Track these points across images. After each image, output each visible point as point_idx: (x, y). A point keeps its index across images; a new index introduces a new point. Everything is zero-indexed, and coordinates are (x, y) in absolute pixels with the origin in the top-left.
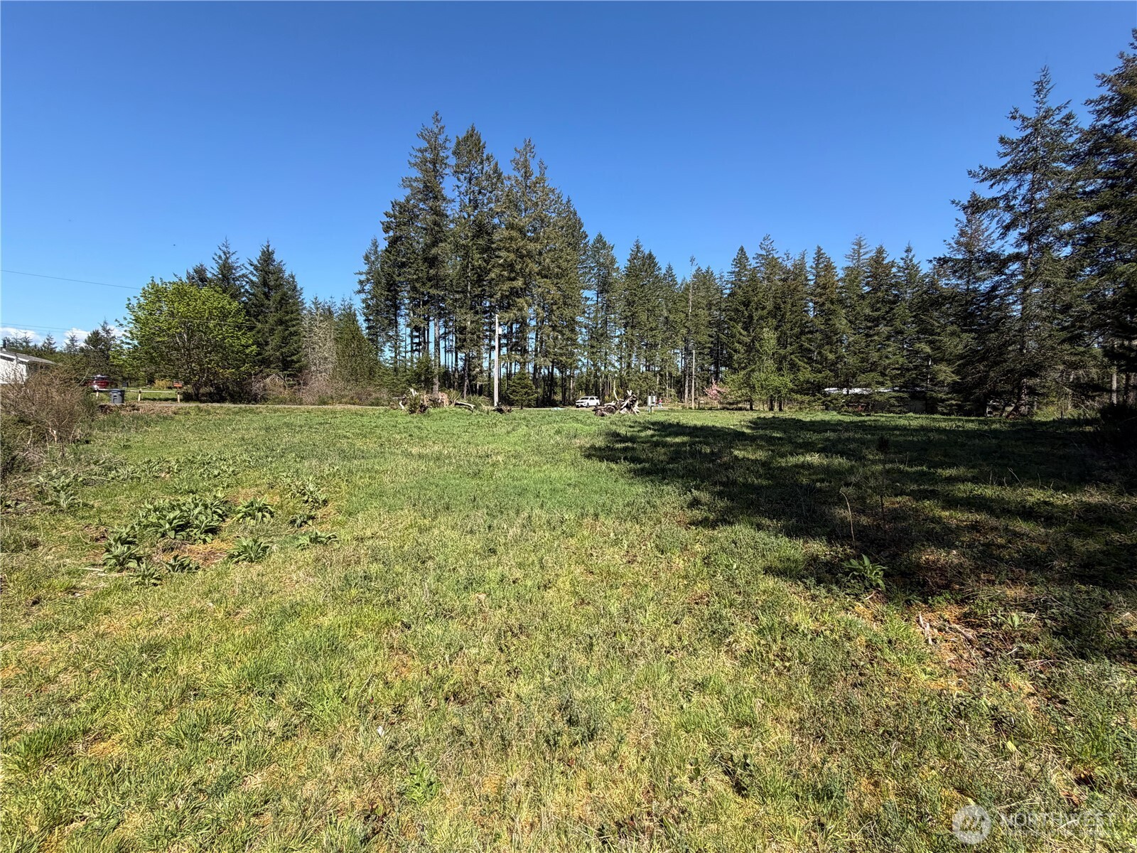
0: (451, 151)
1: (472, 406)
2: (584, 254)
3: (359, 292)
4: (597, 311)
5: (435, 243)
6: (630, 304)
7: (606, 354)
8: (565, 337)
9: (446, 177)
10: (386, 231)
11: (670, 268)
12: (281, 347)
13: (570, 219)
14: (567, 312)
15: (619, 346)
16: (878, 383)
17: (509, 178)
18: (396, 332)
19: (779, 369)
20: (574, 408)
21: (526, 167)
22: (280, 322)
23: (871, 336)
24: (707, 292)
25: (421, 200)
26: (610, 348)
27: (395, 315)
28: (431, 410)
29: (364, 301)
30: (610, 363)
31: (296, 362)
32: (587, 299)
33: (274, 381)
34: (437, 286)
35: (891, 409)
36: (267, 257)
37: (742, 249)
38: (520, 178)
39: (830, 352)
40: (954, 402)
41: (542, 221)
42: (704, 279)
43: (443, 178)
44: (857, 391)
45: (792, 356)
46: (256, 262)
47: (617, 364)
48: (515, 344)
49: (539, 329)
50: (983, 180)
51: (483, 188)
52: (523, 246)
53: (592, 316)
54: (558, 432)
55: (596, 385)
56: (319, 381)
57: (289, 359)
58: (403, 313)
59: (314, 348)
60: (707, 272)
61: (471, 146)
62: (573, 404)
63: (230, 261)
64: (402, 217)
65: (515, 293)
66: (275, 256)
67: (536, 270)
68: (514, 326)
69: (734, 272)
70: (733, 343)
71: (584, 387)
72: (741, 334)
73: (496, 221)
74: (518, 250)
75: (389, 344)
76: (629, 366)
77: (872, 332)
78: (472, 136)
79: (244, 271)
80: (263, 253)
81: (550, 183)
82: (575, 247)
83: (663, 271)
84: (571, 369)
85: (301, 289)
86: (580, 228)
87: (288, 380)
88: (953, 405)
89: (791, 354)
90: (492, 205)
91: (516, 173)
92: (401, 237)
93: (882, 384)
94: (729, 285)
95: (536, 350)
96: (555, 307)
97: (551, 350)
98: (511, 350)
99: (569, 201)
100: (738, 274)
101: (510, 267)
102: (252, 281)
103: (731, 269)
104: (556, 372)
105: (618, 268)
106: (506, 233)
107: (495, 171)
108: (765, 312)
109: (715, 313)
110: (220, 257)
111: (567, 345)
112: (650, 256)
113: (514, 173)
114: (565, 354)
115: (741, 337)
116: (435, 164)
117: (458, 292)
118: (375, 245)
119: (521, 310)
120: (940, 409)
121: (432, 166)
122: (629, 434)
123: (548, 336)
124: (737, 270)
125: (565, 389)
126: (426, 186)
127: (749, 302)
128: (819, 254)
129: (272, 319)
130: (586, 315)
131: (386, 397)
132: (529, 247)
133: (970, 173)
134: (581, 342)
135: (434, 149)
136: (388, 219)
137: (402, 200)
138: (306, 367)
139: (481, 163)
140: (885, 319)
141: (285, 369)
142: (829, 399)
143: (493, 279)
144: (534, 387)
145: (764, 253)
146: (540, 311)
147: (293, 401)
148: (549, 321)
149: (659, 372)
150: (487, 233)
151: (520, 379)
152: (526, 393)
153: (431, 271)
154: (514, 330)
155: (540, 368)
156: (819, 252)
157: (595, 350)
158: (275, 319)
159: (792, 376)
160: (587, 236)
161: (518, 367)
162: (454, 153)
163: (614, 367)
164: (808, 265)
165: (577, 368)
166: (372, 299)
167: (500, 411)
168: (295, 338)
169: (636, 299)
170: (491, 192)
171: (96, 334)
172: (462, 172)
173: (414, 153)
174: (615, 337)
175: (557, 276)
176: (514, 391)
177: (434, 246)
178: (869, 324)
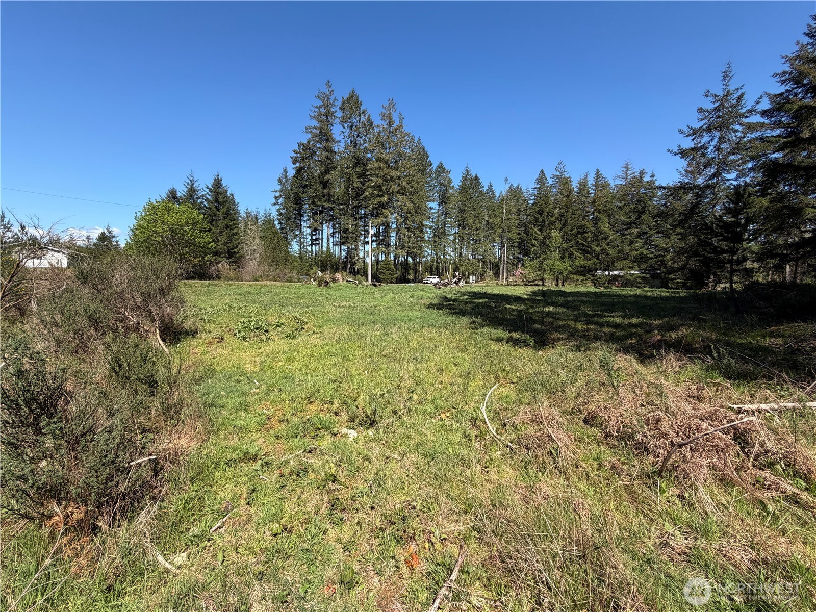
0: (338, 107)
1: (357, 282)
2: (430, 177)
3: (275, 204)
4: (438, 216)
5: (327, 171)
6: (462, 211)
7: (445, 246)
8: (416, 235)
9: (334, 125)
10: (294, 163)
11: (491, 185)
12: (227, 243)
13: (420, 153)
14: (417, 218)
15: (454, 241)
16: (629, 267)
17: (378, 127)
18: (301, 232)
19: (562, 258)
20: (421, 284)
21: (390, 119)
22: (227, 227)
23: (626, 235)
24: (517, 202)
25: (318, 142)
26: (447, 242)
27: (300, 220)
28: (332, 284)
29: (278, 210)
30: (447, 253)
31: (237, 253)
32: (431, 208)
33: (224, 265)
34: (328, 201)
35: (638, 285)
36: (218, 183)
37: (542, 172)
38: (385, 126)
39: (597, 246)
40: (680, 281)
41: (401, 156)
42: (515, 193)
43: (332, 126)
44: (616, 273)
45: (571, 249)
46: (210, 187)
47: (452, 254)
48: (382, 240)
49: (398, 230)
50: (687, 136)
51: (360, 133)
52: (388, 173)
53: (435, 220)
54: (412, 297)
55: (437, 268)
56: (252, 266)
57: (232, 251)
58: (305, 219)
59: (247, 244)
60: (518, 188)
61: (352, 104)
62: (421, 281)
63: (194, 186)
64: (305, 153)
65: (382, 206)
66: (223, 182)
67: (397, 190)
68: (381, 228)
69: (536, 188)
70: (531, 240)
71: (429, 269)
72: (537, 234)
73: (369, 155)
74: (384, 176)
75: (295, 240)
76: (461, 255)
77: (625, 232)
78: (353, 97)
79: (204, 193)
80: (215, 180)
81: (406, 129)
82: (423, 172)
83: (486, 188)
84: (420, 257)
85: (238, 203)
86: (427, 159)
87: (233, 265)
88: (678, 282)
89: (571, 247)
90: (366, 145)
91: (383, 122)
92: (304, 167)
93: (632, 268)
94: (533, 198)
95: (396, 245)
96: (409, 215)
97: (406, 245)
98: (379, 244)
99: (419, 140)
100: (539, 189)
101: (379, 187)
102: (208, 199)
103: (534, 185)
104: (410, 259)
105: (453, 186)
106: (376, 165)
107: (369, 121)
108: (553, 219)
109: (523, 217)
110: (188, 184)
111: (417, 241)
112: (476, 178)
113: (381, 123)
114: (416, 247)
115: (537, 236)
116: (327, 116)
117: (342, 204)
118: (285, 171)
119: (386, 217)
120: (670, 285)
121: (326, 118)
122: (453, 298)
123: (405, 235)
124: (539, 186)
125: (416, 271)
126: (321, 132)
127: (543, 212)
128: (598, 175)
129: (221, 224)
130: (431, 220)
131: (295, 277)
132: (392, 174)
133: (680, 130)
134: (427, 239)
135: (327, 106)
136: (295, 155)
137: (305, 141)
138: (242, 256)
139: (359, 115)
140: (636, 223)
141: (230, 258)
142: (596, 278)
143: (367, 196)
144: (395, 270)
145: (558, 174)
146: (399, 218)
147: (236, 279)
148: (405, 224)
149: (481, 259)
150: (362, 163)
151: (385, 264)
152: (390, 274)
153: (325, 191)
154: (381, 231)
155: (399, 257)
156: (598, 173)
157: (436, 244)
158: (223, 224)
159: (571, 263)
160: (431, 164)
161: (384, 256)
162: (340, 109)
163: (450, 256)
164: (589, 183)
165: (424, 256)
166: (283, 209)
167: (374, 285)
168: (236, 237)
169: (466, 208)
170: (366, 136)
171: (103, 234)
172: (346, 122)
173: (313, 109)
174: (451, 235)
175: (411, 194)
176: (382, 273)
177: (327, 173)
178: (624, 227)
